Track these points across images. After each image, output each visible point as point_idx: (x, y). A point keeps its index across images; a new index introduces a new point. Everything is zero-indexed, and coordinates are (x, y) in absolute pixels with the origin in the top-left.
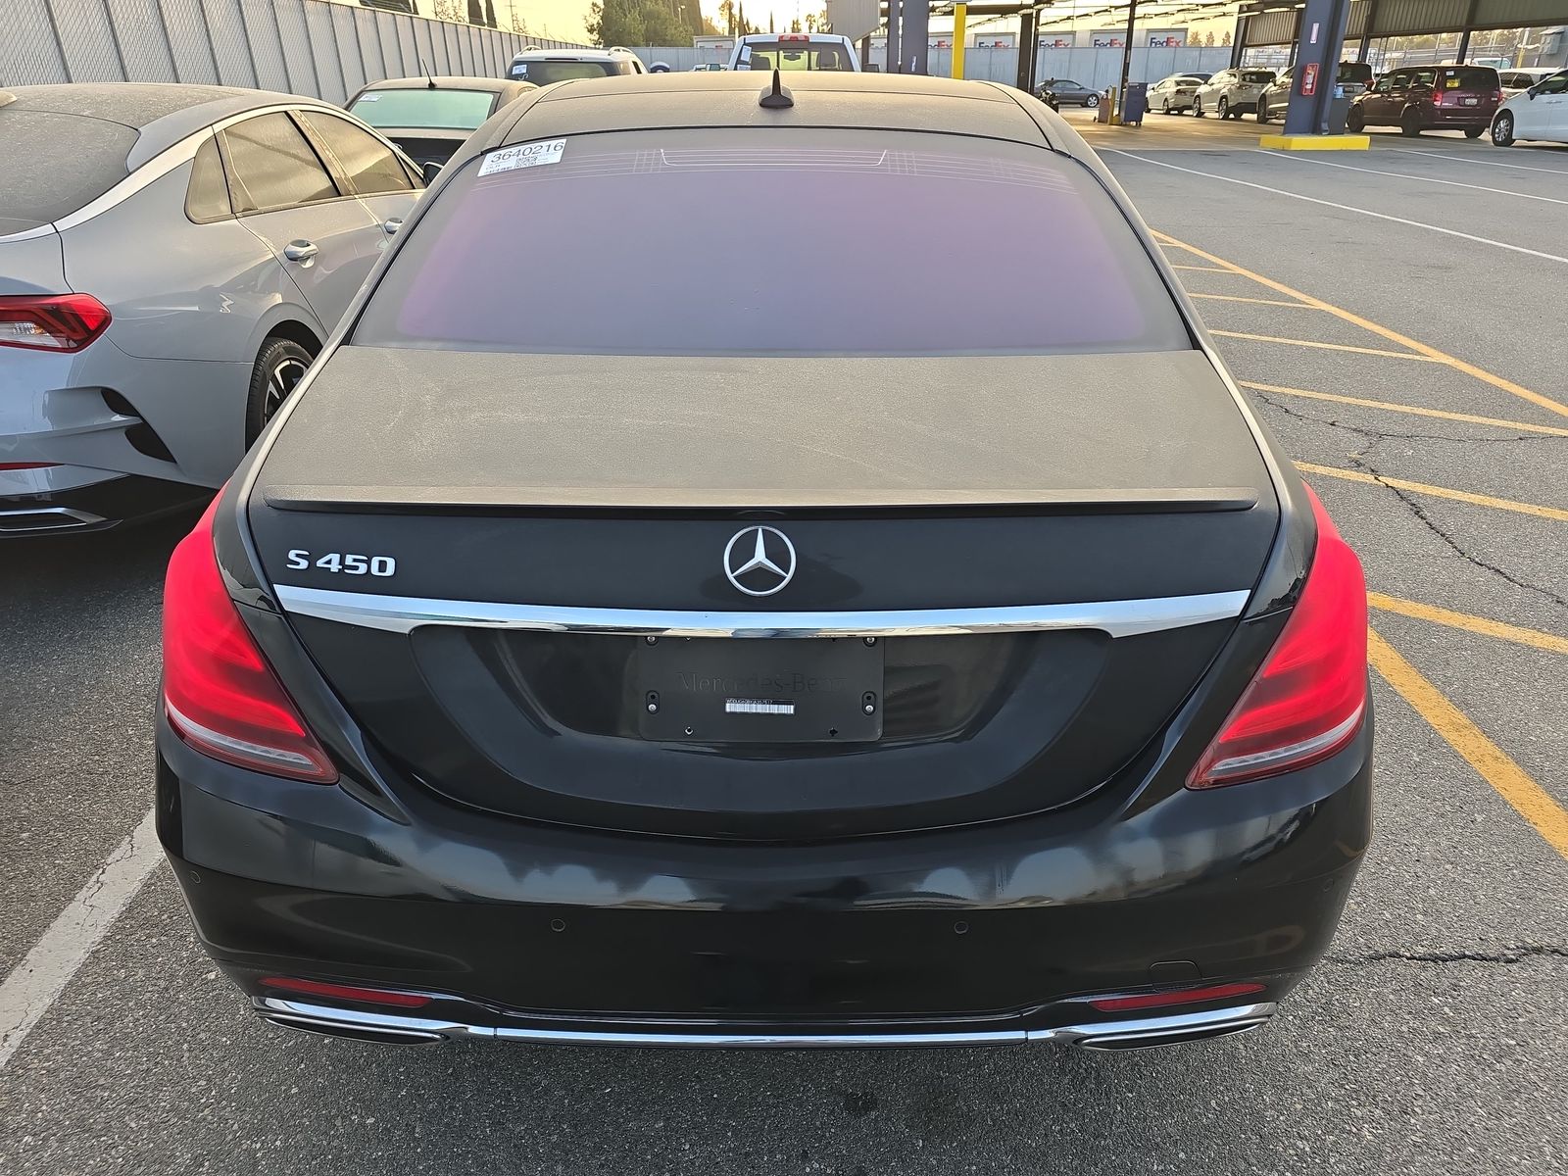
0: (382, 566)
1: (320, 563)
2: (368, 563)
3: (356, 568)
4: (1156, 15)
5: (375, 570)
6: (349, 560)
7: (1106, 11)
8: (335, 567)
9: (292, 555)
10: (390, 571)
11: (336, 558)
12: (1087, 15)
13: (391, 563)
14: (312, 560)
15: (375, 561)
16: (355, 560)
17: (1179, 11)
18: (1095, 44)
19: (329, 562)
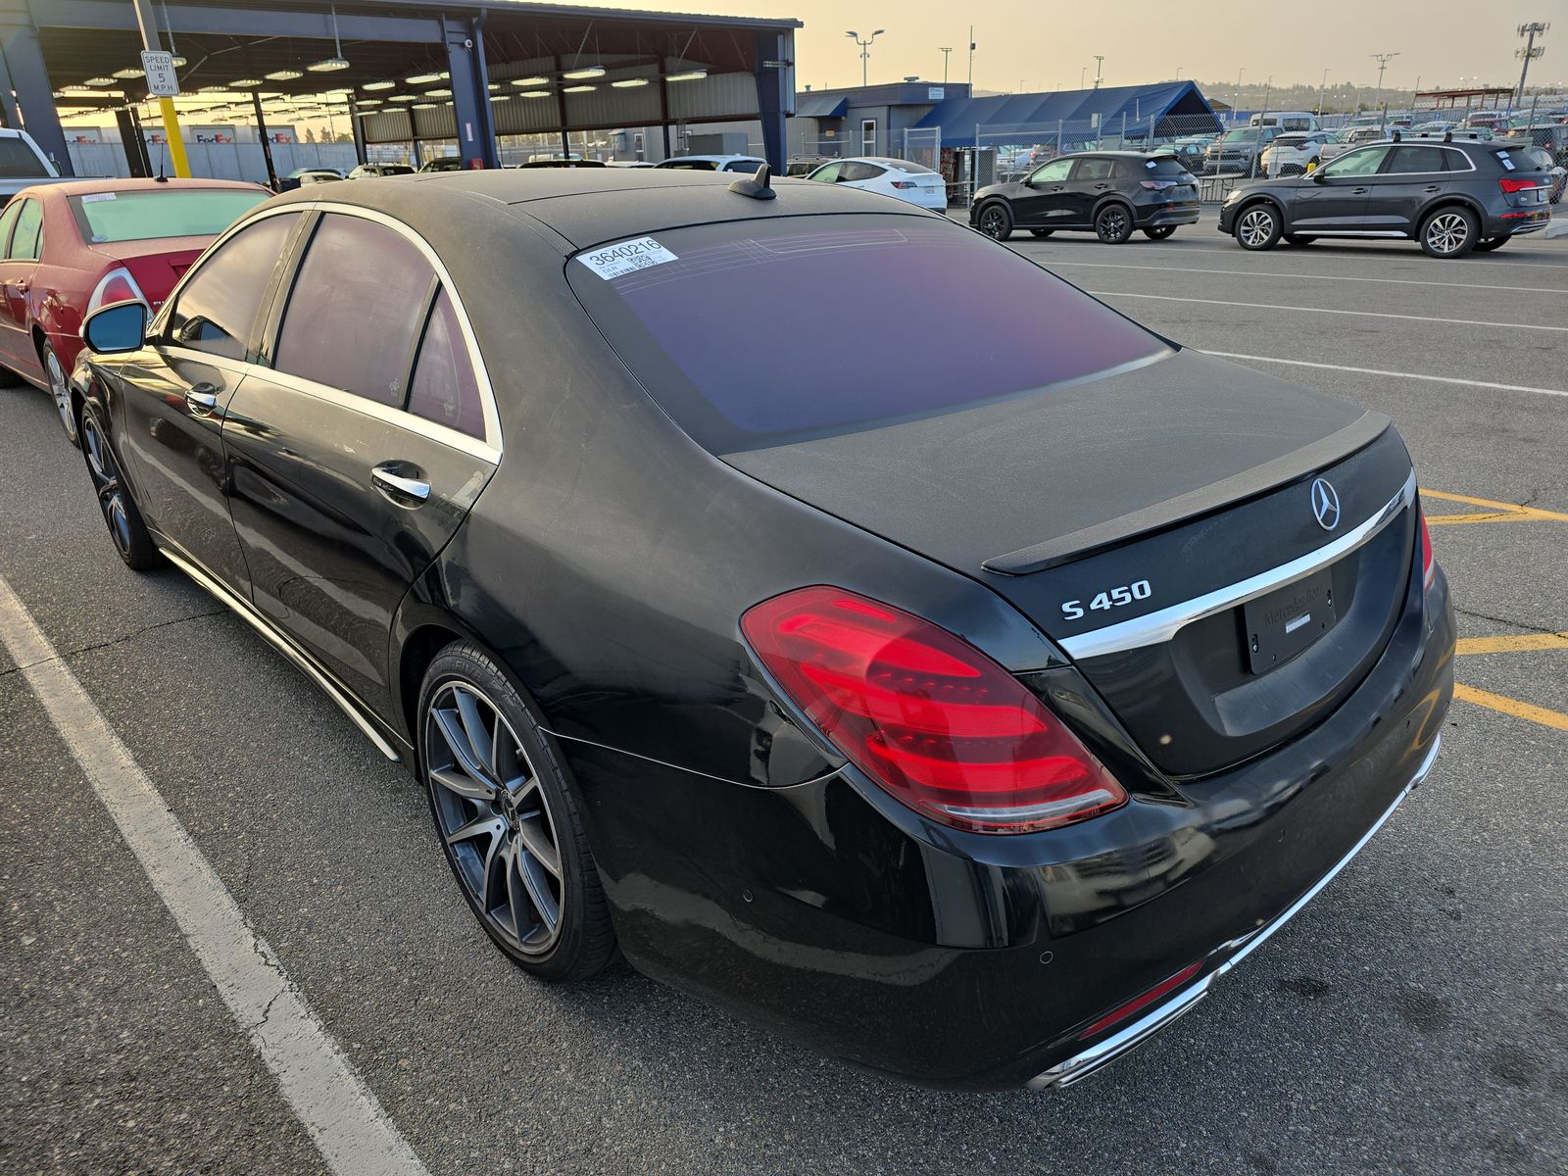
0: (1141, 589)
1: (1094, 606)
2: (1130, 591)
3: (1123, 599)
4: (275, 112)
5: (1138, 596)
6: (1115, 594)
7: (224, 106)
8: (1107, 605)
9: (1066, 607)
10: (1148, 592)
11: (1103, 596)
12: (201, 110)
13: (1146, 584)
14: (1086, 606)
15: (1135, 587)
16: (1120, 593)
17: (300, 109)
18: (199, 140)
19: (1101, 602)
